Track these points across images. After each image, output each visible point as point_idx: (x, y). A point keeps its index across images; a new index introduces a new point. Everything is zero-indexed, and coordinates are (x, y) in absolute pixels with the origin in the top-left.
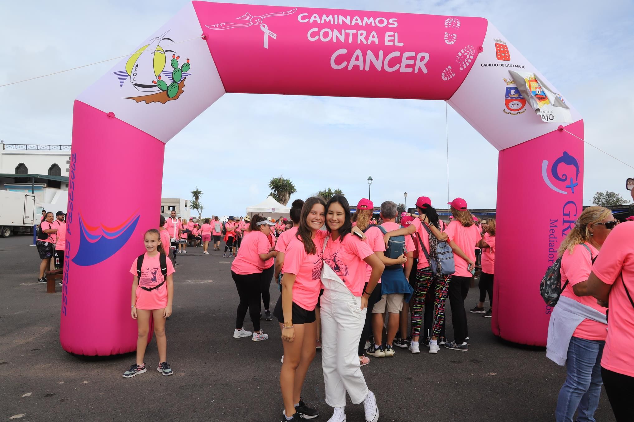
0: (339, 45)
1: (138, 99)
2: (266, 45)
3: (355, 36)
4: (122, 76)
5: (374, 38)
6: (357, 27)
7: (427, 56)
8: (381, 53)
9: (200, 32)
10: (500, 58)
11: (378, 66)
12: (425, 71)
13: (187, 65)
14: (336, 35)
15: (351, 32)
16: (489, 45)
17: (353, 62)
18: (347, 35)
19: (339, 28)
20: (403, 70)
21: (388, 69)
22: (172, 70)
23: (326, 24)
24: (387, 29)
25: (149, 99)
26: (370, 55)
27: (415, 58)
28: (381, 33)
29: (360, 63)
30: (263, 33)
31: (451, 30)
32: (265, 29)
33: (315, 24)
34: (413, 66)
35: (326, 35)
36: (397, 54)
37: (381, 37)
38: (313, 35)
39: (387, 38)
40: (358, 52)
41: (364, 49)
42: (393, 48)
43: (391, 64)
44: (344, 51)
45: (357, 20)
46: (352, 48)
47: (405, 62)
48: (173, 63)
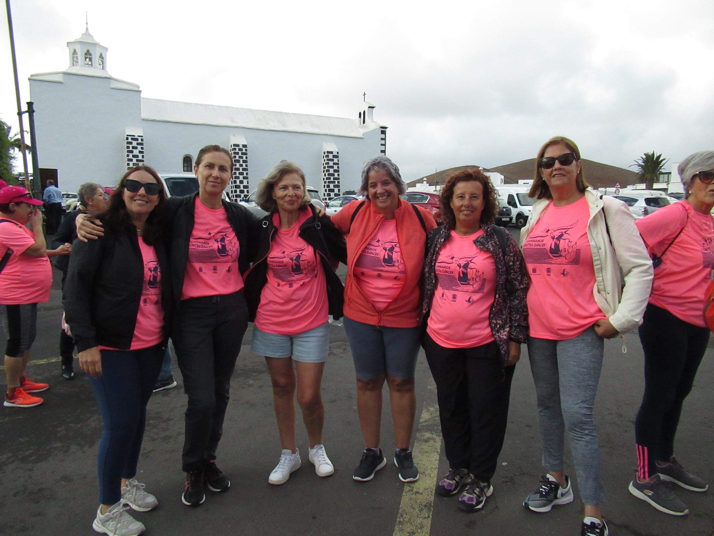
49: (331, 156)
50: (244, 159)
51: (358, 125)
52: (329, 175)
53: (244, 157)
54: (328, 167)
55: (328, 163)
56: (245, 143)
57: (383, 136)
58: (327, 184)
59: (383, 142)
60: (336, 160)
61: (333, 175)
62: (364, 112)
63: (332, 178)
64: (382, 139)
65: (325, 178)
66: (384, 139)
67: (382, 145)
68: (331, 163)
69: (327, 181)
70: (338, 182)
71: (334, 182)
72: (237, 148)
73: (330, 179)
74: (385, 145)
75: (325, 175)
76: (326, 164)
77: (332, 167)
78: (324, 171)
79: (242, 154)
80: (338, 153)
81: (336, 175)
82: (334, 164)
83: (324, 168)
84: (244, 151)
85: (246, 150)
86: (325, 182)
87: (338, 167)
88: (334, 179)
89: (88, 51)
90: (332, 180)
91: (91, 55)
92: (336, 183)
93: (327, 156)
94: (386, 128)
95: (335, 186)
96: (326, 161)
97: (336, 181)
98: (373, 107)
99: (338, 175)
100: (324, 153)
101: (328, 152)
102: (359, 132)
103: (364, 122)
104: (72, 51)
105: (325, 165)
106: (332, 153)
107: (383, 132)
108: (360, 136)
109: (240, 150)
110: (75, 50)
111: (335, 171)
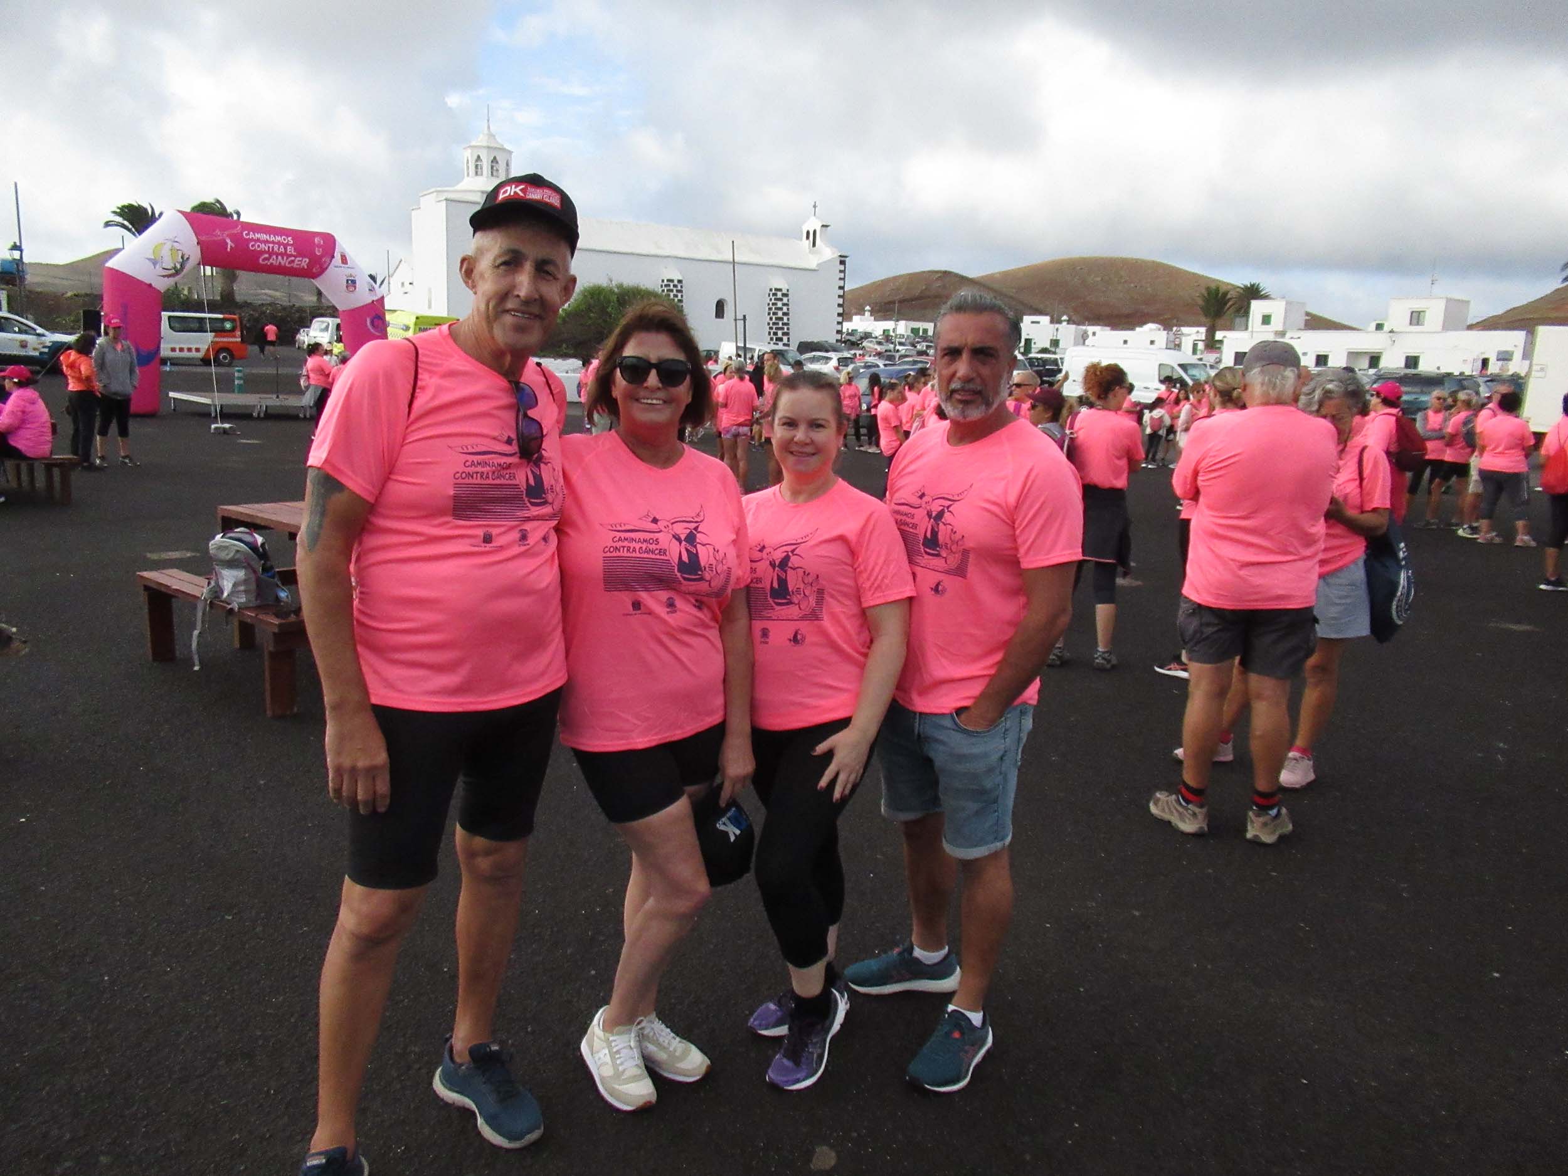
0: (265, 252)
1: (164, 276)
2: (229, 250)
3: (273, 247)
4: (154, 262)
5: (282, 249)
6: (273, 242)
7: (307, 260)
8: (285, 258)
9: (195, 241)
10: (343, 263)
11: (283, 263)
12: (306, 267)
13: (188, 259)
14: (263, 247)
15: (271, 245)
16: (338, 256)
17: (271, 260)
18: (269, 247)
19: (266, 242)
20: (295, 266)
21: (287, 265)
22: (181, 260)
23: (258, 240)
24: (288, 244)
25: (169, 276)
26: (280, 257)
27: (301, 261)
28: (285, 246)
29: (274, 262)
30: (227, 244)
31: (319, 246)
32: (228, 241)
33: (252, 240)
34: (300, 265)
35: (259, 246)
36: (293, 258)
37: (286, 249)
38: (252, 246)
39: (289, 250)
40: (274, 257)
41: (277, 255)
42: (291, 255)
43: (289, 263)
44: (267, 256)
45: (272, 238)
46: (271, 253)
47: (296, 262)
48: (182, 257)
49: (779, 295)
50: (679, 297)
51: (808, 251)
52: (776, 319)
53: (679, 295)
54: (776, 309)
55: (776, 304)
56: (680, 278)
57: (842, 268)
58: (774, 330)
59: (842, 275)
60: (785, 300)
61: (781, 319)
62: (815, 232)
63: (780, 323)
64: (841, 271)
65: (771, 322)
66: (843, 272)
67: (840, 279)
68: (780, 304)
69: (774, 327)
70: (788, 329)
71: (783, 329)
72: (672, 284)
73: (778, 324)
74: (844, 279)
75: (771, 319)
76: (773, 304)
77: (781, 309)
78: (769, 314)
79: (677, 291)
80: (788, 290)
81: (785, 320)
82: (784, 305)
83: (770, 309)
84: (679, 288)
85: (681, 287)
86: (771, 328)
87: (788, 309)
88: (783, 324)
89: (495, 158)
90: (780, 325)
91: (497, 162)
92: (786, 330)
93: (774, 294)
94: (846, 257)
95: (784, 334)
96: (773, 301)
97: (785, 327)
98: (827, 226)
99: (788, 319)
100: (771, 290)
101: (776, 290)
102: (812, 262)
103: (814, 245)
104: (476, 157)
105: (771, 306)
106: (780, 290)
107: (842, 263)
108: (813, 266)
109: (675, 286)
110: (479, 157)
111: (784, 314)
